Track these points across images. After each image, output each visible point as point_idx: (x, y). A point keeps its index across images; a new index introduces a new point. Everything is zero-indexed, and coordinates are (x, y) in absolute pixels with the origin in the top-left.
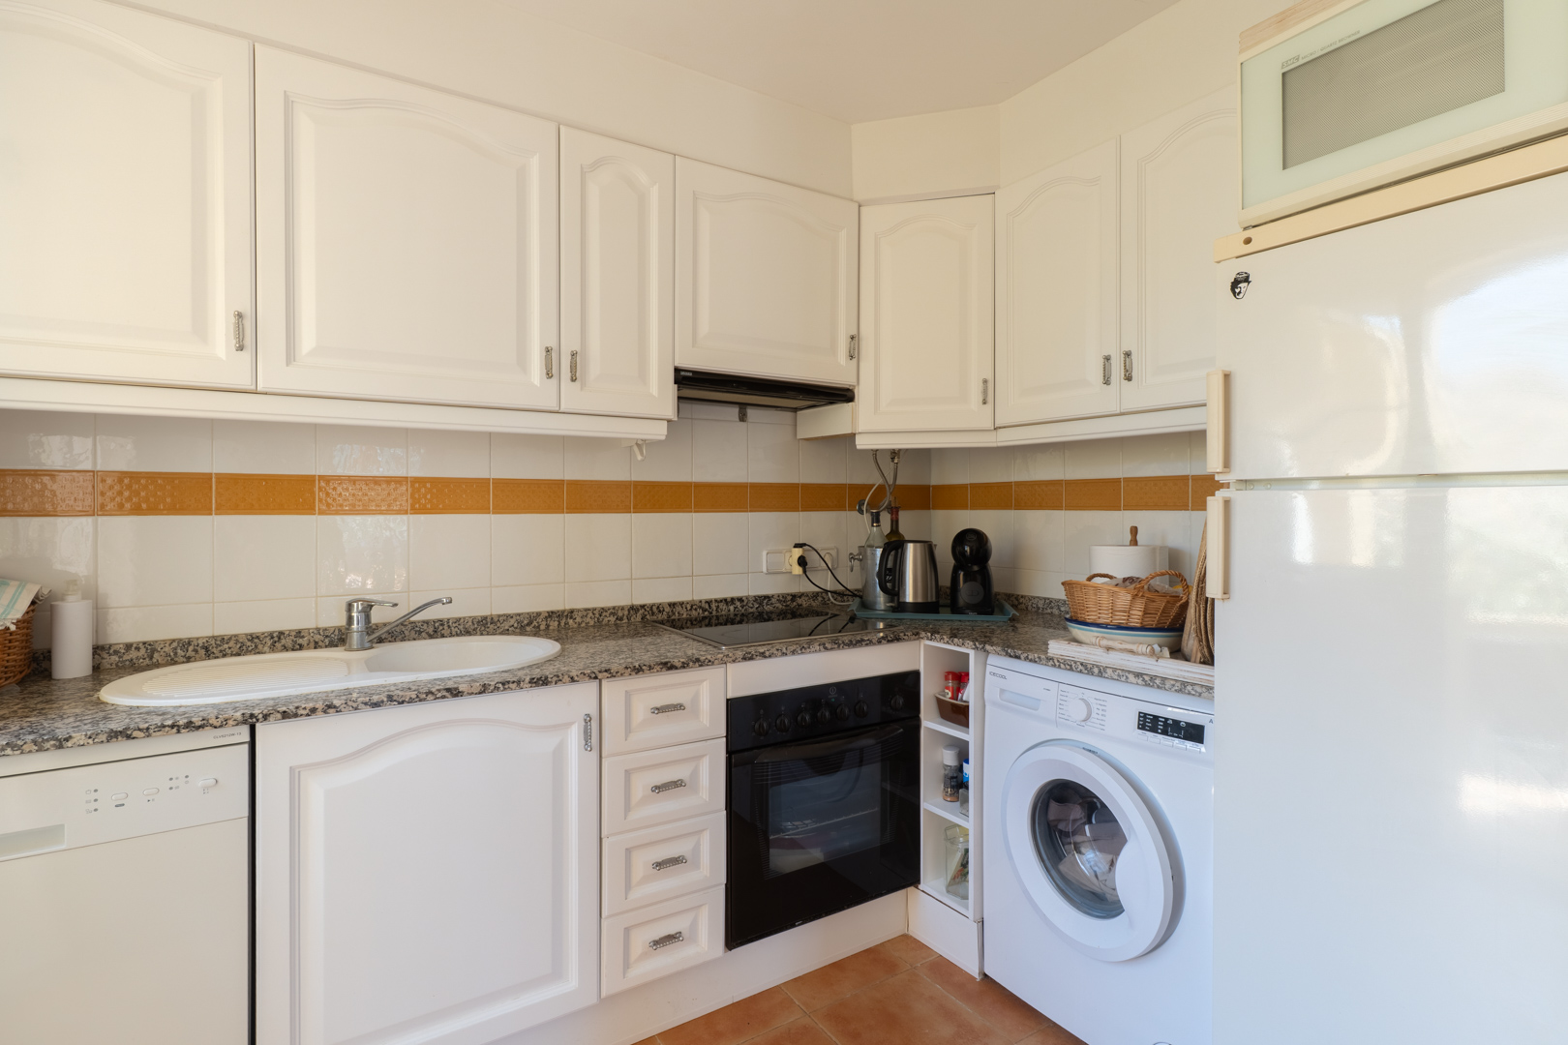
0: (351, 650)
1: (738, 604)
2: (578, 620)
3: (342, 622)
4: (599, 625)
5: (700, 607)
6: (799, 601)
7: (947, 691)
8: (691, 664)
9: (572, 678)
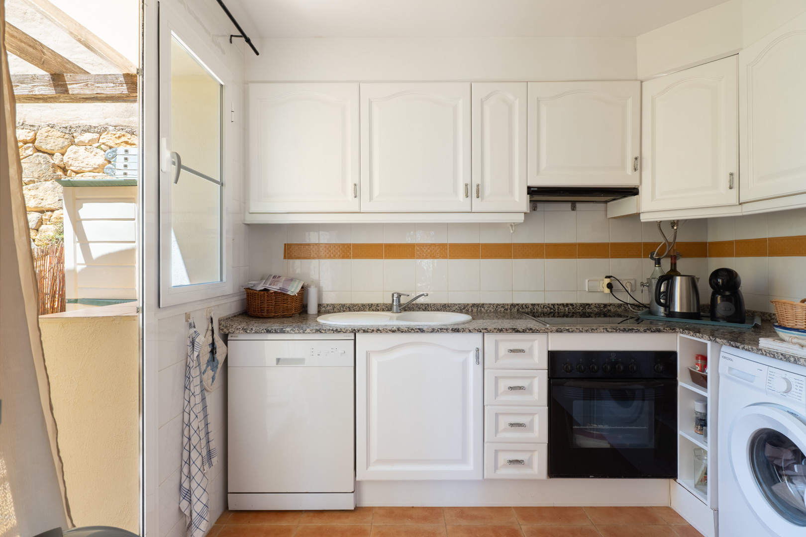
0: (393, 312)
1: (571, 307)
2: (486, 308)
3: (391, 302)
4: (496, 312)
5: (549, 307)
6: (609, 308)
7: (697, 366)
8: (527, 331)
9: (470, 330)
